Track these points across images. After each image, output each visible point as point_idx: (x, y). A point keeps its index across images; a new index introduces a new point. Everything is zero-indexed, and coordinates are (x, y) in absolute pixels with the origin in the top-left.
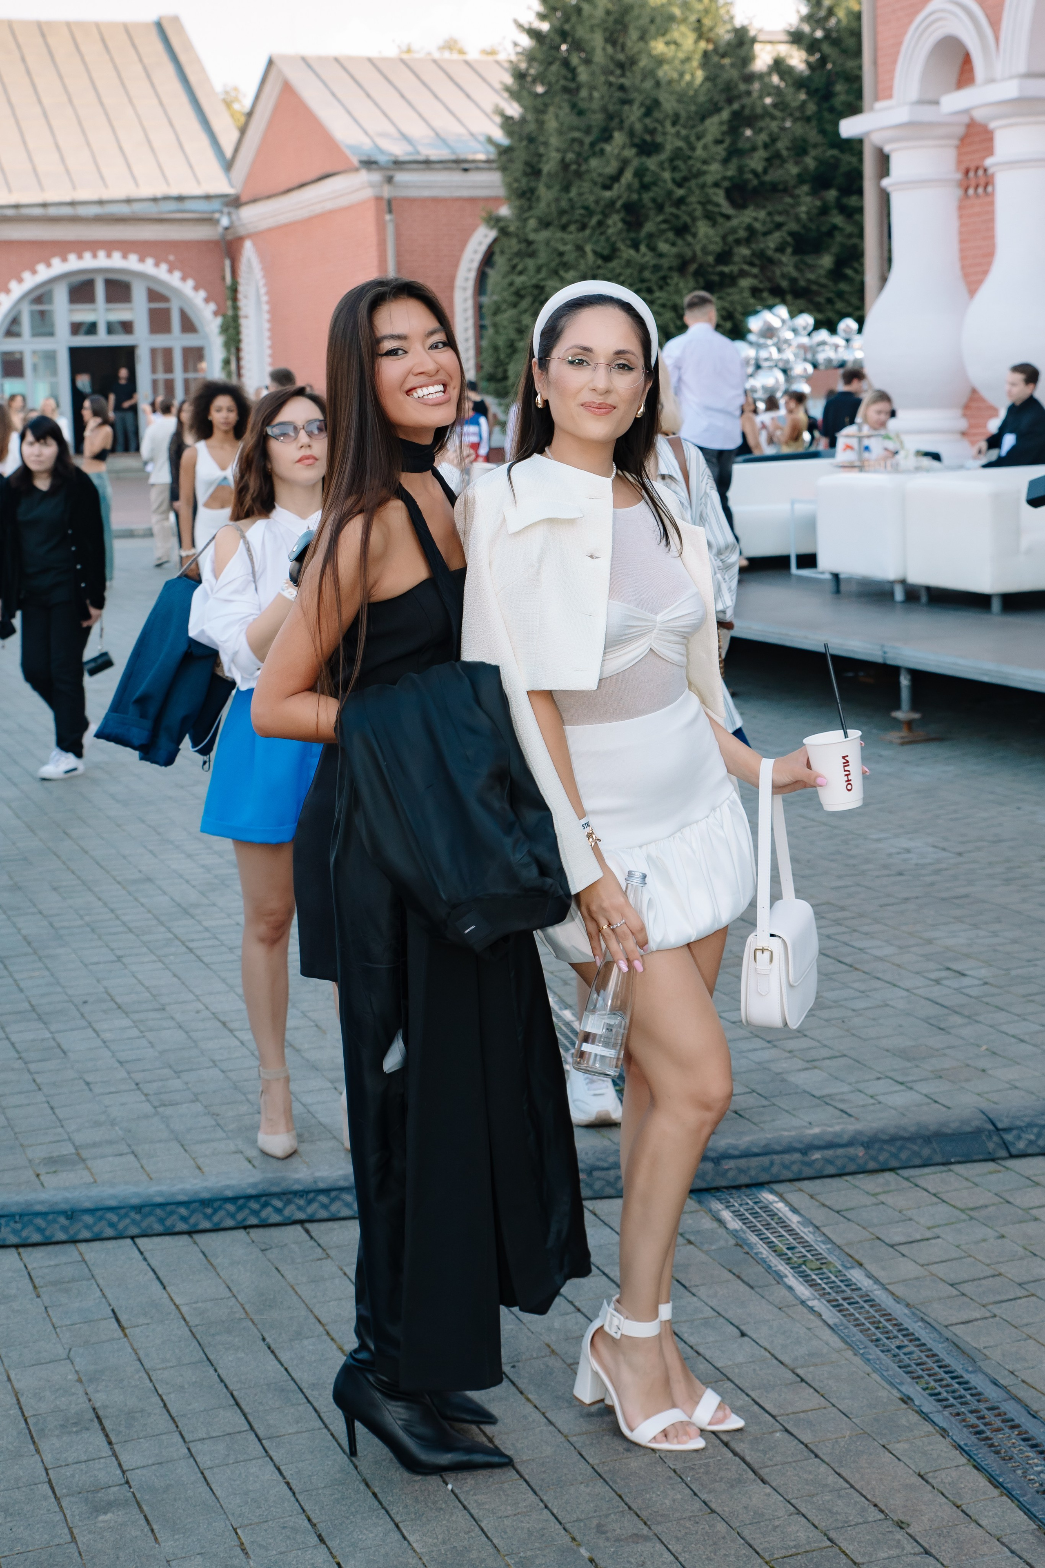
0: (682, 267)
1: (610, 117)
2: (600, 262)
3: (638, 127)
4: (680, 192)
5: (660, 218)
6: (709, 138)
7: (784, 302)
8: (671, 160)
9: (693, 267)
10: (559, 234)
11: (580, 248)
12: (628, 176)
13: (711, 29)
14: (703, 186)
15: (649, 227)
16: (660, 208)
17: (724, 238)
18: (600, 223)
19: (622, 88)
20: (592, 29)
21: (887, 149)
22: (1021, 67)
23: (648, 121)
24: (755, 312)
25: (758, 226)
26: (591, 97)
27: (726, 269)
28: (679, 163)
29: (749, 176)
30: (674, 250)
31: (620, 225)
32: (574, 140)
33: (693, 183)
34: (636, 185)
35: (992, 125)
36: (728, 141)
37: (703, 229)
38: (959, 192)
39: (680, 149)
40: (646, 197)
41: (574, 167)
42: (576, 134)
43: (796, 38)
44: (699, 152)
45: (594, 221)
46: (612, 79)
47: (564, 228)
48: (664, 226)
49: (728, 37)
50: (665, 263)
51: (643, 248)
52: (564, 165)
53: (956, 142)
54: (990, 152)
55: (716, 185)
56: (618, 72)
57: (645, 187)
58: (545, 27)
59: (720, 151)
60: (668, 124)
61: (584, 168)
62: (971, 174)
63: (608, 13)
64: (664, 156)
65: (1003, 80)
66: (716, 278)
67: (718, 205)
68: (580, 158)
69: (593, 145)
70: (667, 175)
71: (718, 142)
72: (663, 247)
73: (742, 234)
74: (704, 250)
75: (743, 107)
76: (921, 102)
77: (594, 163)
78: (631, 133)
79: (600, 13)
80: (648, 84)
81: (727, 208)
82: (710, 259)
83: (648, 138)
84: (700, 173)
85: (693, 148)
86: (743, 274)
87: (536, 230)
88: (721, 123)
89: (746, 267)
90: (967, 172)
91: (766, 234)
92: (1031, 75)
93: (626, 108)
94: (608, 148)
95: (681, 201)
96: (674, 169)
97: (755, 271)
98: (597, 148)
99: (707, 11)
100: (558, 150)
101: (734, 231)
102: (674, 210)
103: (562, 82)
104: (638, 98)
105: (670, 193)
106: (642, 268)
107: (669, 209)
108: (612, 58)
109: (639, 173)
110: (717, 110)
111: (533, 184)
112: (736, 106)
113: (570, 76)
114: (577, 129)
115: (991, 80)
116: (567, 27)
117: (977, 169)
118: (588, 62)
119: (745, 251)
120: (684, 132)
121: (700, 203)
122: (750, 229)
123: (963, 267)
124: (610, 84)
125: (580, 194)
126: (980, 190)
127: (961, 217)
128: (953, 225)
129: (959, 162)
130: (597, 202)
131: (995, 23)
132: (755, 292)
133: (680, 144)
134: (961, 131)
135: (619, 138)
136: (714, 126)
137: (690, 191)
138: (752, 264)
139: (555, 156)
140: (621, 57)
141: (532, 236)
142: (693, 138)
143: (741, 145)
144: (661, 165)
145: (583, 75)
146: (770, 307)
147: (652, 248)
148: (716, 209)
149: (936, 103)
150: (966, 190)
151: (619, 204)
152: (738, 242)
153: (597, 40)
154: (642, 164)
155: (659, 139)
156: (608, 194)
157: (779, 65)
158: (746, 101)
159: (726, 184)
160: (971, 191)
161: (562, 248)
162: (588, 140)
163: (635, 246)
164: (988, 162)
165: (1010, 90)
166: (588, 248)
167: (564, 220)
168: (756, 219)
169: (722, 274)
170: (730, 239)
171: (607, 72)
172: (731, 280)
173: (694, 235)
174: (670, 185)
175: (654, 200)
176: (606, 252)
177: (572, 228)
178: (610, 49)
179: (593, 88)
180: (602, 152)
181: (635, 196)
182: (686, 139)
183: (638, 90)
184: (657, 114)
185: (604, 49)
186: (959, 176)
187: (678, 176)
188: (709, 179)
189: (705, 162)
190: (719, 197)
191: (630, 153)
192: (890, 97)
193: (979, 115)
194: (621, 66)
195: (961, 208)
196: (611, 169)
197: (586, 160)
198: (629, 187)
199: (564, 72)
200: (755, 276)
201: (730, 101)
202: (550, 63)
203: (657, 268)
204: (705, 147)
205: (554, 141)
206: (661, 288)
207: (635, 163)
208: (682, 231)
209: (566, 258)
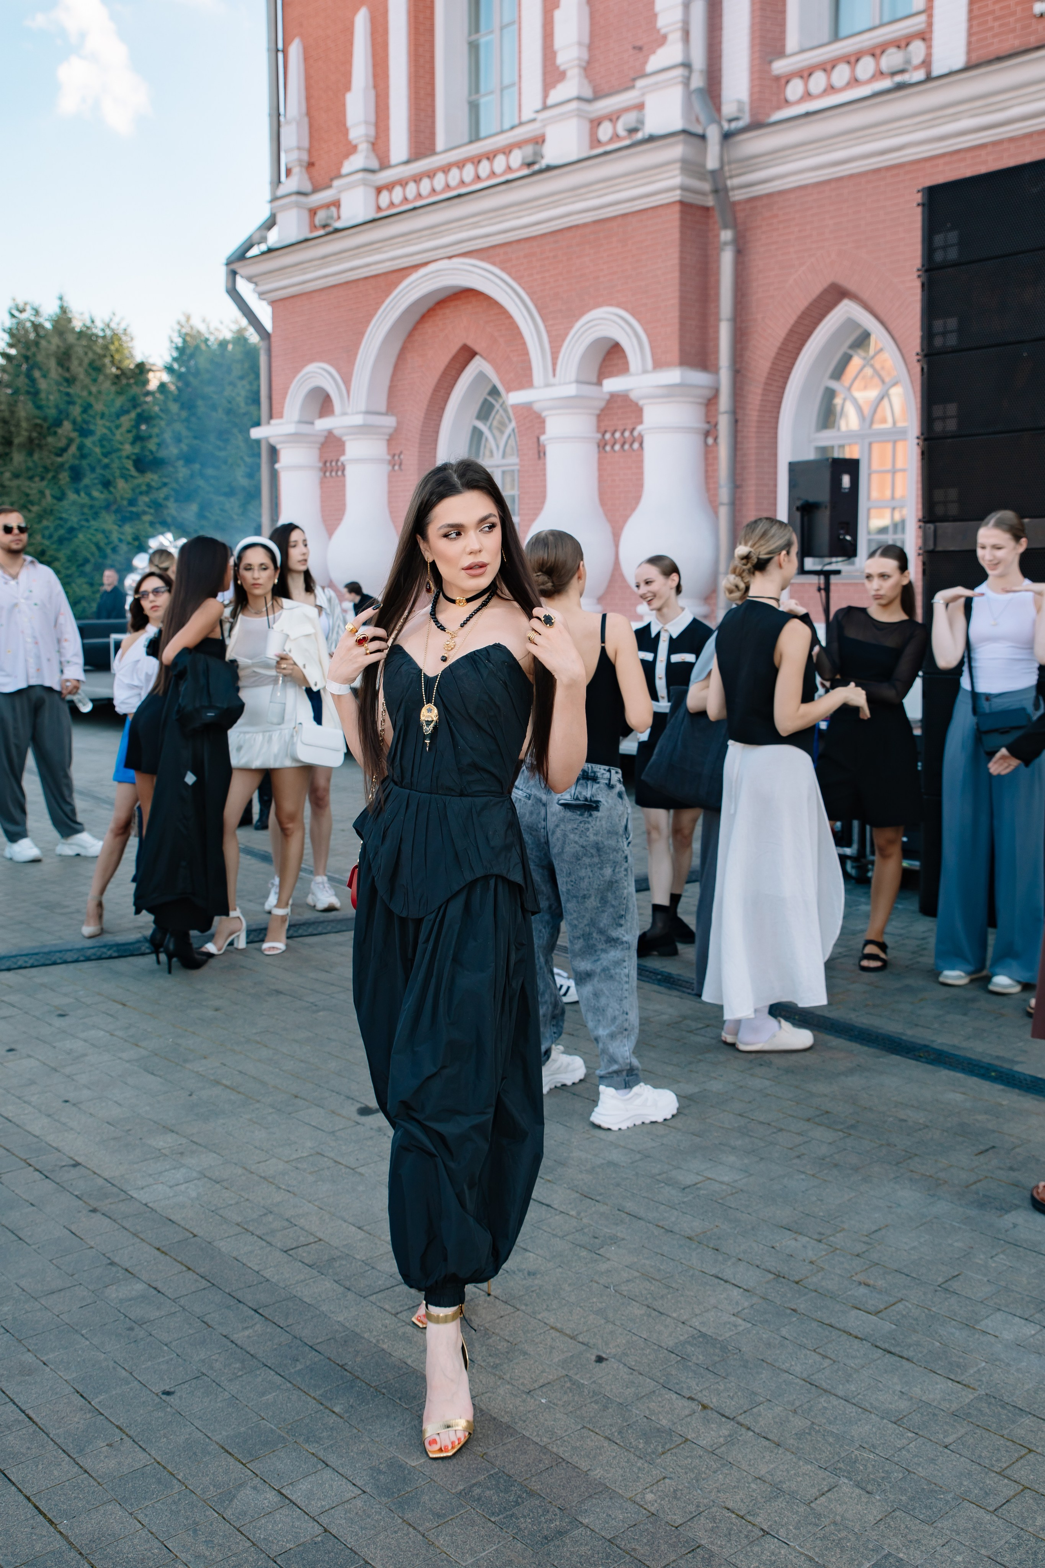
0: (107, 507)
1: (60, 412)
2: (55, 501)
3: (79, 419)
4: (106, 461)
5: (93, 476)
6: (123, 429)
7: (169, 530)
8: (100, 441)
9: (114, 507)
10: (27, 483)
11: (42, 493)
12: (73, 449)
13: (120, 361)
14: (120, 458)
15: (86, 481)
16: (93, 469)
17: (133, 490)
18: (54, 477)
19: (68, 394)
20: (48, 356)
21: (278, 447)
22: (363, 407)
23: (85, 416)
24: (153, 536)
25: (153, 484)
26: (48, 399)
27: (134, 509)
28: (105, 443)
29: (147, 453)
30: (102, 496)
31: (68, 479)
32: (36, 425)
33: (114, 456)
34: (78, 454)
35: (344, 438)
36: (135, 431)
37: (121, 484)
38: (321, 474)
39: (105, 434)
40: (84, 463)
41: (37, 442)
42: (38, 421)
43: (169, 369)
44: (118, 437)
45: (50, 475)
46: (62, 389)
47: (31, 478)
48: (96, 481)
49: (132, 366)
50: (97, 503)
51: (82, 494)
52: (31, 440)
53: (318, 446)
54: (343, 453)
55: (128, 457)
56: (65, 384)
57: (83, 456)
58: (13, 352)
59: (130, 436)
60: (98, 418)
61: (43, 442)
62: (328, 464)
63: (58, 347)
64: (95, 438)
65: (353, 414)
66: (128, 515)
67: (128, 470)
68: (42, 436)
69: (49, 428)
70: (98, 450)
71: (129, 431)
72: (96, 494)
73: (144, 488)
74: (122, 498)
75: (143, 411)
76: (300, 422)
77: (50, 439)
78: (74, 422)
79: (53, 348)
80: (85, 394)
81: (134, 472)
82: (125, 503)
83: (85, 426)
84: (119, 450)
85: (114, 435)
86: (145, 513)
87: (10, 480)
88: (131, 420)
89: (147, 509)
90: (325, 463)
91: (158, 489)
92: (368, 412)
93: (71, 407)
94: (60, 431)
95: (106, 466)
96: (102, 446)
97: (152, 511)
98: (52, 430)
99: (117, 351)
100: (26, 430)
101: (139, 486)
102: (102, 472)
103: (26, 388)
104: (79, 401)
105: (99, 461)
106: (83, 506)
107: (99, 471)
108: (61, 375)
109: (81, 447)
110: (127, 412)
111: (7, 450)
112: (139, 410)
113: (30, 384)
114: (38, 418)
115: (344, 414)
116: (29, 354)
117: (331, 462)
118: (44, 376)
119: (146, 499)
120: (108, 424)
121: (118, 468)
122: (149, 485)
123: (323, 516)
124: (59, 391)
125: (41, 459)
126: (334, 474)
127: (322, 488)
128: (317, 492)
129: (321, 457)
130: (52, 464)
131: (347, 382)
132: (152, 524)
133: (105, 431)
134: (322, 439)
135: (67, 425)
136: (126, 421)
137: (112, 461)
138: (150, 507)
139: (25, 434)
140: (67, 375)
141: (7, 483)
142: (114, 429)
143: (142, 434)
144: (94, 443)
145: (43, 385)
146: (162, 533)
147: (89, 495)
148: (127, 472)
149: (312, 423)
150: (325, 473)
151: (67, 466)
152: (141, 493)
153: (52, 364)
154: (82, 442)
155: (92, 427)
156: (59, 459)
157: (162, 386)
158: (145, 407)
159: (134, 457)
160: (328, 474)
161: (28, 491)
162: (45, 425)
163: (77, 492)
164: (342, 459)
165: (358, 420)
166: (48, 492)
167: (30, 473)
168: (152, 480)
169: (131, 512)
170: (137, 491)
171: (58, 384)
172: (137, 516)
173: (115, 487)
174: (100, 456)
175: (89, 465)
176: (59, 495)
177: (37, 479)
178: (60, 370)
179: (49, 393)
180: (55, 433)
181: (77, 462)
182: (109, 429)
183: (80, 397)
184: (91, 412)
185: (57, 370)
186: (321, 465)
187: (105, 451)
188: (124, 454)
189: (121, 443)
190: (129, 465)
191: (74, 435)
192: (281, 417)
193: (336, 432)
194: (67, 380)
195: (322, 482)
196: (62, 443)
197: (45, 437)
198: (74, 456)
199: (27, 381)
200: (151, 514)
201: (135, 407)
202: (18, 376)
203: (91, 507)
204: (122, 434)
205: (24, 424)
206: (94, 519)
207: (78, 441)
208: (107, 484)
209: (31, 498)
